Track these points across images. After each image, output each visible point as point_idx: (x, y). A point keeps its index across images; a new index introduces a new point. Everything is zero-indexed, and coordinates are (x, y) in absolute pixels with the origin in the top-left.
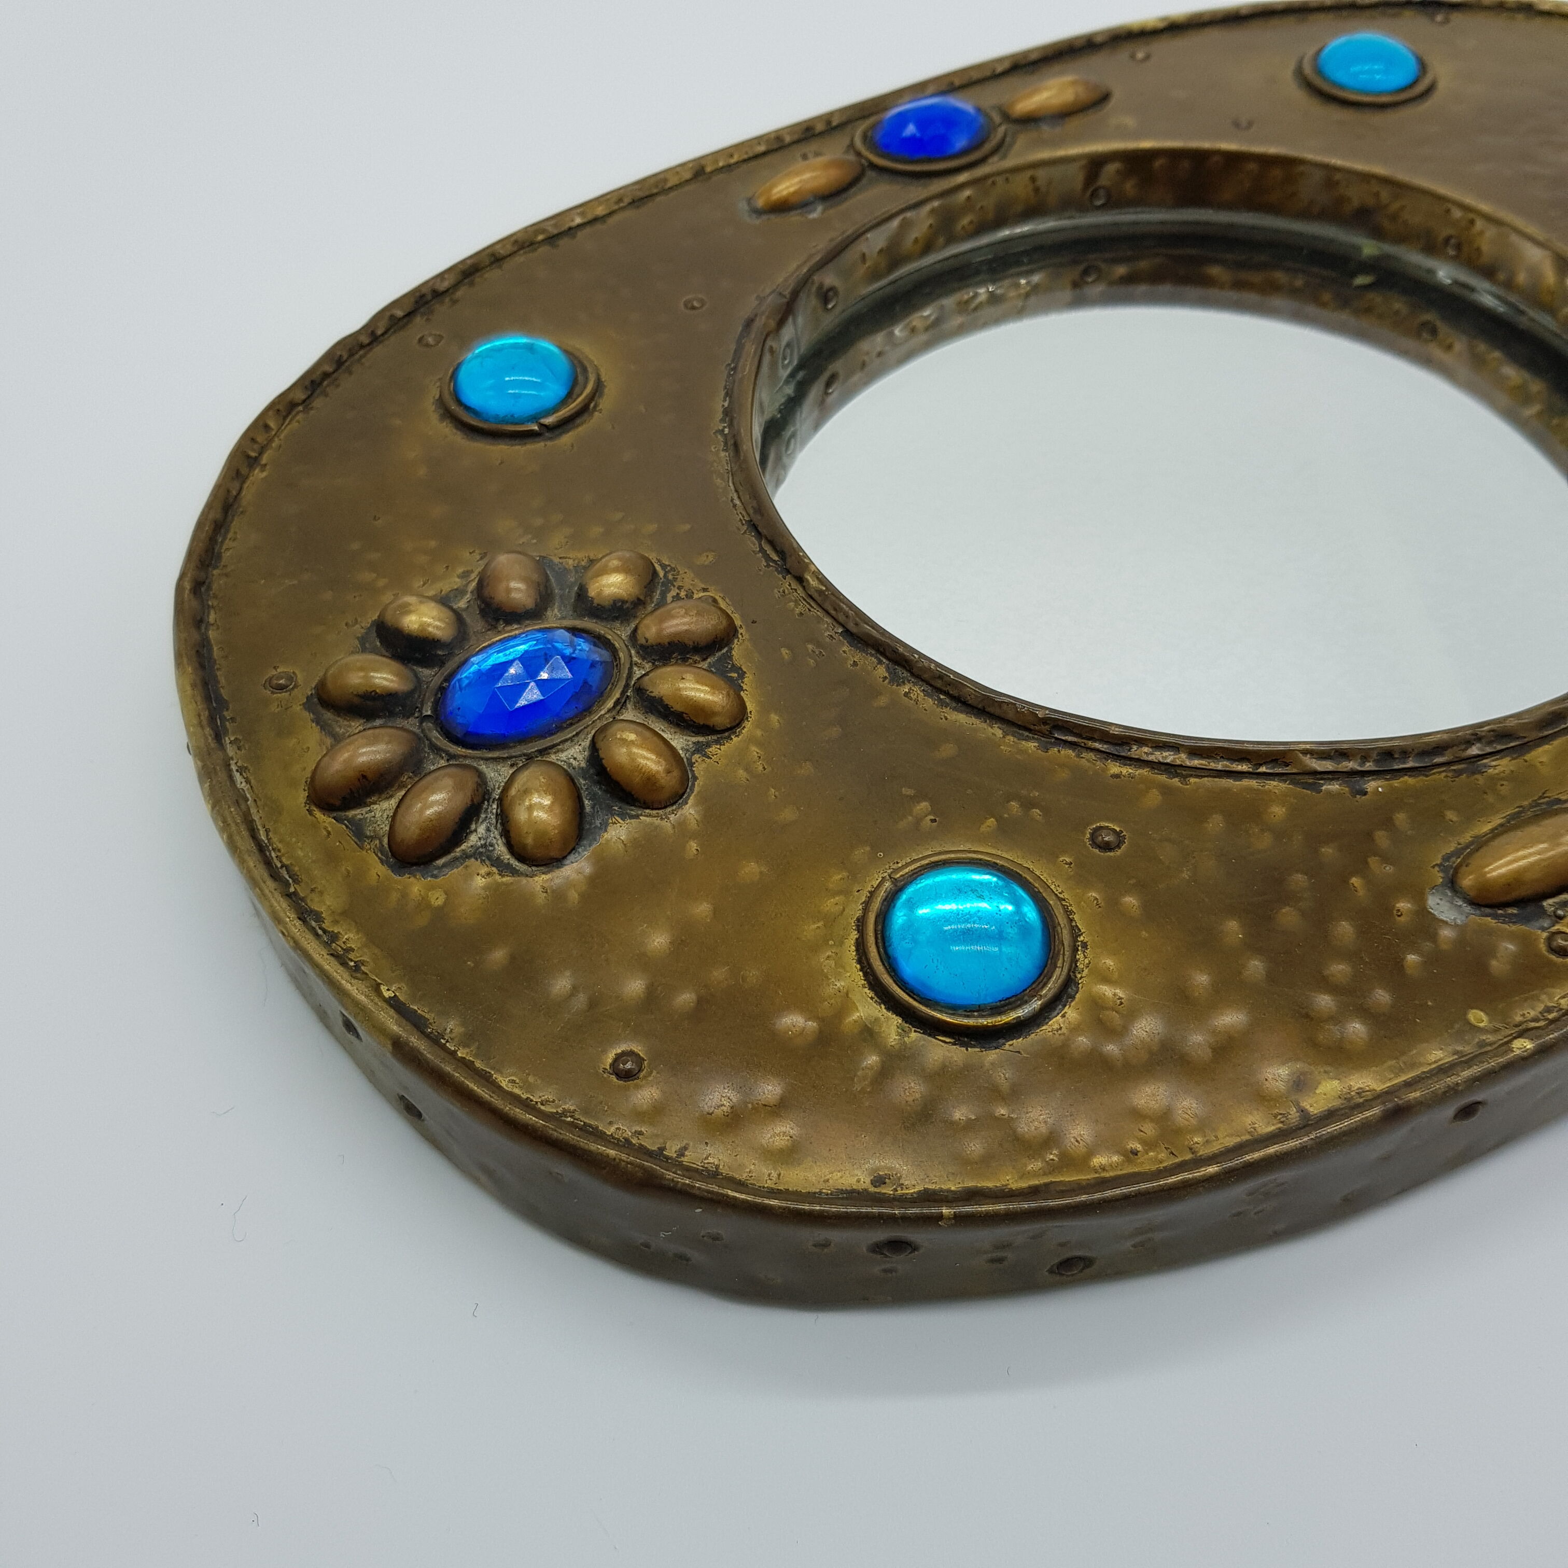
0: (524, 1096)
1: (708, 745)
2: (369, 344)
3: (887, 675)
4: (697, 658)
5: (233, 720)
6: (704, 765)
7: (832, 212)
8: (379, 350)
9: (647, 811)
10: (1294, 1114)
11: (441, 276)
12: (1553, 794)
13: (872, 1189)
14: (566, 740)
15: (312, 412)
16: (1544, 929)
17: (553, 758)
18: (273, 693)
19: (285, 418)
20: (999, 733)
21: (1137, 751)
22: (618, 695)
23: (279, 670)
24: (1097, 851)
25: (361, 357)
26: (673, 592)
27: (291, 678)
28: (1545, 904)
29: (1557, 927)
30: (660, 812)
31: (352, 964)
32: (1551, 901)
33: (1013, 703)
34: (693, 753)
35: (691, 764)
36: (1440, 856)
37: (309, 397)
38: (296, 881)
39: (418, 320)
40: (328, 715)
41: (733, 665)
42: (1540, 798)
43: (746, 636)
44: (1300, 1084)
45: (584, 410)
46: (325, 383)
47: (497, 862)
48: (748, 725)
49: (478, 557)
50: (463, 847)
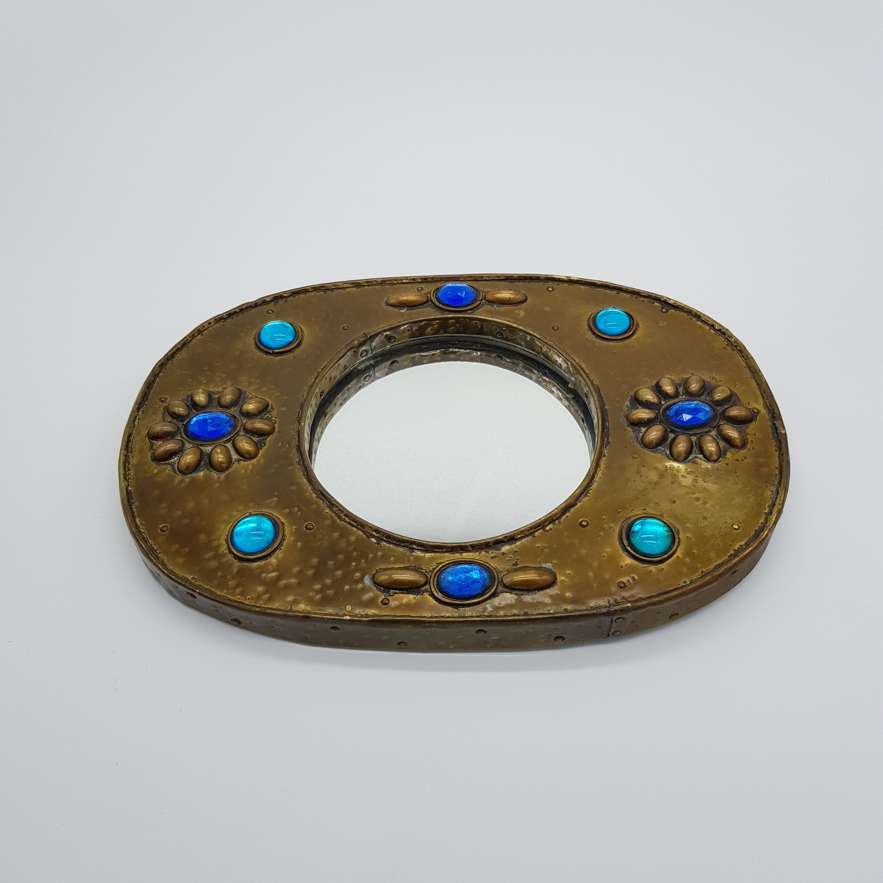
0: (139, 525)
1: (241, 461)
2: (254, 307)
3: (298, 461)
4: (257, 436)
5: (146, 405)
6: (236, 465)
7: (408, 312)
8: (256, 309)
9: (214, 471)
10: (289, 608)
11: (285, 292)
12: (422, 566)
13: (190, 579)
14: (208, 445)
15: (225, 323)
16: (384, 596)
17: (202, 448)
18: (159, 402)
19: (217, 322)
20: (310, 488)
21: (335, 509)
22: (228, 438)
23: (165, 396)
24: (305, 528)
25: (249, 310)
26: (268, 415)
27: (166, 399)
28: (391, 591)
29: (389, 597)
30: (217, 473)
31: (128, 478)
32: (393, 591)
33: (317, 482)
34: (236, 461)
35: (234, 463)
36: (379, 568)
37: (227, 318)
38: (131, 453)
39: (272, 303)
40: (167, 413)
41: (265, 442)
42: (418, 566)
43: (275, 435)
44: (295, 602)
45: (290, 351)
46: (234, 315)
47: (173, 468)
48: (255, 459)
49: (231, 384)
50: (169, 461)
